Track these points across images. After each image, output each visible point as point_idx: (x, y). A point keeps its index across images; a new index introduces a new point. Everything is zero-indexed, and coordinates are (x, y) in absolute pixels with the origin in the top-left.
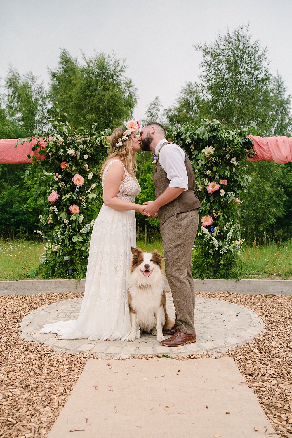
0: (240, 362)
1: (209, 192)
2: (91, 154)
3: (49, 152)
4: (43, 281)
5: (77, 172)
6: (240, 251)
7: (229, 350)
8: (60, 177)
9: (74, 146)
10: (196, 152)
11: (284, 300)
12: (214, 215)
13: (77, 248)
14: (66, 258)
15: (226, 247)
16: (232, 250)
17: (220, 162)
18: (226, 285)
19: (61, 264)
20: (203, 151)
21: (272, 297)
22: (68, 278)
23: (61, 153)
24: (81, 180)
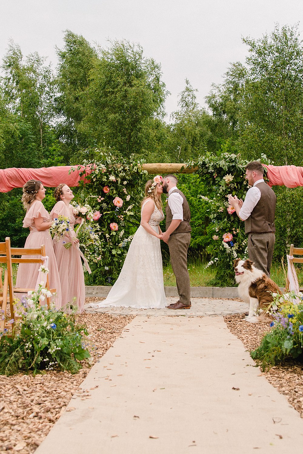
1: (229, 213)
2: (129, 180)
3: (94, 178)
5: (117, 195)
8: (102, 199)
9: (115, 173)
10: (219, 179)
12: (233, 232)
13: (116, 259)
14: (107, 268)
17: (238, 187)
19: (102, 273)
20: (224, 178)
22: (108, 285)
23: (104, 179)
24: (120, 202)
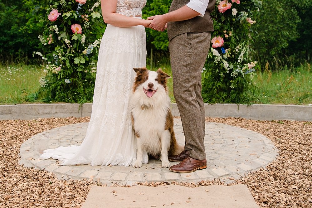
0: (253, 189)
1: (221, 11)
4: (44, 106)
6: (252, 74)
7: (242, 177)
11: (298, 126)
12: (224, 36)
13: (79, 70)
14: (67, 81)
15: (237, 70)
16: (243, 74)
18: (237, 110)
19: (62, 87)
21: (285, 123)
22: (70, 102)
